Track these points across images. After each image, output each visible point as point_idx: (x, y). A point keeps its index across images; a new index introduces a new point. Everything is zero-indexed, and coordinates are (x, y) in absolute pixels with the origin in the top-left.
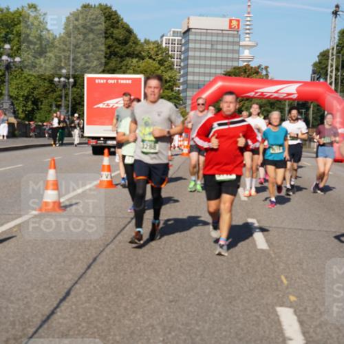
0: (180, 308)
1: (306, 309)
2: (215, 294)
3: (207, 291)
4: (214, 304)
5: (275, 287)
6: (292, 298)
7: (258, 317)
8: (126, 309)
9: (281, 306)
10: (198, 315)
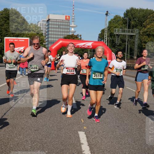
0: (39, 133)
1: (90, 132)
2: (54, 127)
4: (53, 131)
5: (78, 123)
6: (85, 128)
7: (70, 136)
10: (46, 136)
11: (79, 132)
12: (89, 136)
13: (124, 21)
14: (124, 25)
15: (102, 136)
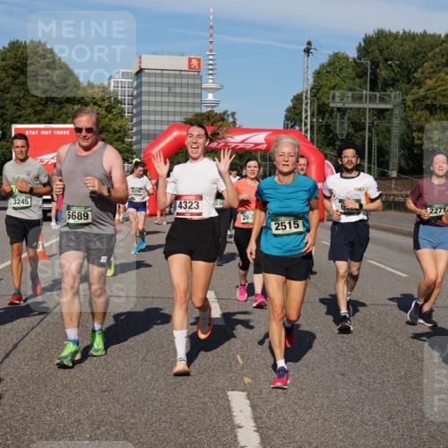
0: (114, 399)
1: (261, 392)
4: (154, 392)
5: (228, 368)
6: (247, 380)
7: (205, 404)
8: (48, 403)
9: (233, 390)
10: (134, 405)
11: (230, 393)
12: (259, 403)
13: (359, 70)
14: (357, 80)
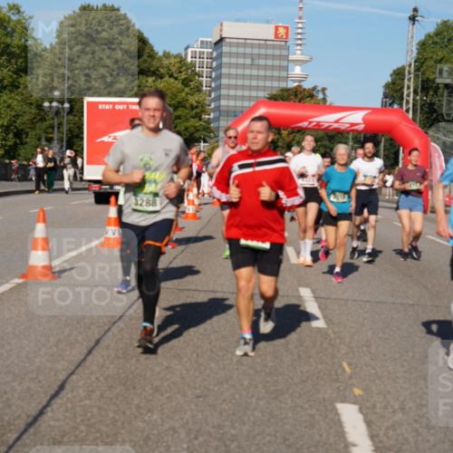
0: (210, 406)
1: (374, 406)
2: (256, 387)
3: (246, 383)
4: (254, 400)
5: (335, 377)
6: (357, 391)
7: (312, 416)
8: (138, 407)
9: (342, 402)
10: (234, 414)
12: (374, 418)
15: (416, 421)
